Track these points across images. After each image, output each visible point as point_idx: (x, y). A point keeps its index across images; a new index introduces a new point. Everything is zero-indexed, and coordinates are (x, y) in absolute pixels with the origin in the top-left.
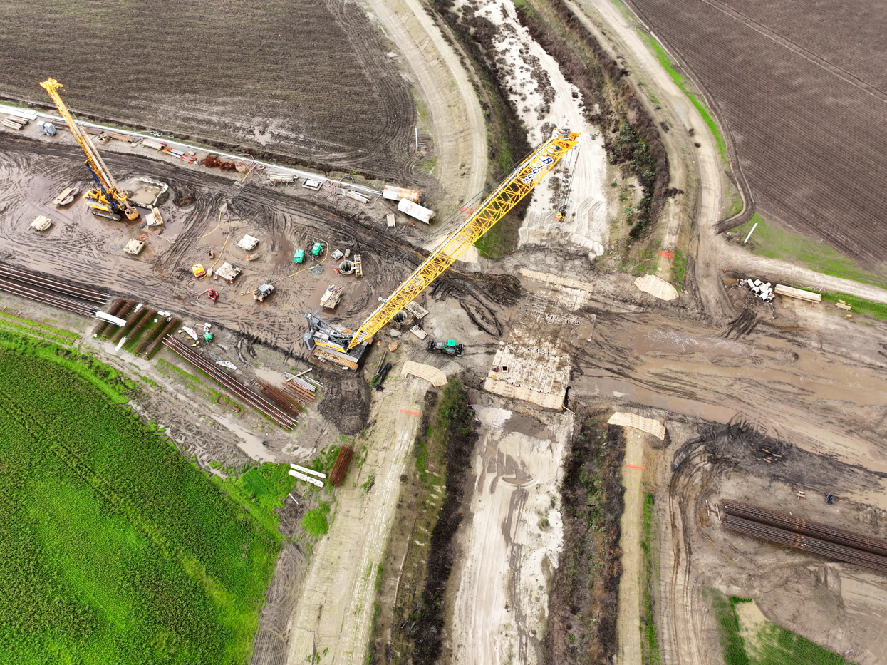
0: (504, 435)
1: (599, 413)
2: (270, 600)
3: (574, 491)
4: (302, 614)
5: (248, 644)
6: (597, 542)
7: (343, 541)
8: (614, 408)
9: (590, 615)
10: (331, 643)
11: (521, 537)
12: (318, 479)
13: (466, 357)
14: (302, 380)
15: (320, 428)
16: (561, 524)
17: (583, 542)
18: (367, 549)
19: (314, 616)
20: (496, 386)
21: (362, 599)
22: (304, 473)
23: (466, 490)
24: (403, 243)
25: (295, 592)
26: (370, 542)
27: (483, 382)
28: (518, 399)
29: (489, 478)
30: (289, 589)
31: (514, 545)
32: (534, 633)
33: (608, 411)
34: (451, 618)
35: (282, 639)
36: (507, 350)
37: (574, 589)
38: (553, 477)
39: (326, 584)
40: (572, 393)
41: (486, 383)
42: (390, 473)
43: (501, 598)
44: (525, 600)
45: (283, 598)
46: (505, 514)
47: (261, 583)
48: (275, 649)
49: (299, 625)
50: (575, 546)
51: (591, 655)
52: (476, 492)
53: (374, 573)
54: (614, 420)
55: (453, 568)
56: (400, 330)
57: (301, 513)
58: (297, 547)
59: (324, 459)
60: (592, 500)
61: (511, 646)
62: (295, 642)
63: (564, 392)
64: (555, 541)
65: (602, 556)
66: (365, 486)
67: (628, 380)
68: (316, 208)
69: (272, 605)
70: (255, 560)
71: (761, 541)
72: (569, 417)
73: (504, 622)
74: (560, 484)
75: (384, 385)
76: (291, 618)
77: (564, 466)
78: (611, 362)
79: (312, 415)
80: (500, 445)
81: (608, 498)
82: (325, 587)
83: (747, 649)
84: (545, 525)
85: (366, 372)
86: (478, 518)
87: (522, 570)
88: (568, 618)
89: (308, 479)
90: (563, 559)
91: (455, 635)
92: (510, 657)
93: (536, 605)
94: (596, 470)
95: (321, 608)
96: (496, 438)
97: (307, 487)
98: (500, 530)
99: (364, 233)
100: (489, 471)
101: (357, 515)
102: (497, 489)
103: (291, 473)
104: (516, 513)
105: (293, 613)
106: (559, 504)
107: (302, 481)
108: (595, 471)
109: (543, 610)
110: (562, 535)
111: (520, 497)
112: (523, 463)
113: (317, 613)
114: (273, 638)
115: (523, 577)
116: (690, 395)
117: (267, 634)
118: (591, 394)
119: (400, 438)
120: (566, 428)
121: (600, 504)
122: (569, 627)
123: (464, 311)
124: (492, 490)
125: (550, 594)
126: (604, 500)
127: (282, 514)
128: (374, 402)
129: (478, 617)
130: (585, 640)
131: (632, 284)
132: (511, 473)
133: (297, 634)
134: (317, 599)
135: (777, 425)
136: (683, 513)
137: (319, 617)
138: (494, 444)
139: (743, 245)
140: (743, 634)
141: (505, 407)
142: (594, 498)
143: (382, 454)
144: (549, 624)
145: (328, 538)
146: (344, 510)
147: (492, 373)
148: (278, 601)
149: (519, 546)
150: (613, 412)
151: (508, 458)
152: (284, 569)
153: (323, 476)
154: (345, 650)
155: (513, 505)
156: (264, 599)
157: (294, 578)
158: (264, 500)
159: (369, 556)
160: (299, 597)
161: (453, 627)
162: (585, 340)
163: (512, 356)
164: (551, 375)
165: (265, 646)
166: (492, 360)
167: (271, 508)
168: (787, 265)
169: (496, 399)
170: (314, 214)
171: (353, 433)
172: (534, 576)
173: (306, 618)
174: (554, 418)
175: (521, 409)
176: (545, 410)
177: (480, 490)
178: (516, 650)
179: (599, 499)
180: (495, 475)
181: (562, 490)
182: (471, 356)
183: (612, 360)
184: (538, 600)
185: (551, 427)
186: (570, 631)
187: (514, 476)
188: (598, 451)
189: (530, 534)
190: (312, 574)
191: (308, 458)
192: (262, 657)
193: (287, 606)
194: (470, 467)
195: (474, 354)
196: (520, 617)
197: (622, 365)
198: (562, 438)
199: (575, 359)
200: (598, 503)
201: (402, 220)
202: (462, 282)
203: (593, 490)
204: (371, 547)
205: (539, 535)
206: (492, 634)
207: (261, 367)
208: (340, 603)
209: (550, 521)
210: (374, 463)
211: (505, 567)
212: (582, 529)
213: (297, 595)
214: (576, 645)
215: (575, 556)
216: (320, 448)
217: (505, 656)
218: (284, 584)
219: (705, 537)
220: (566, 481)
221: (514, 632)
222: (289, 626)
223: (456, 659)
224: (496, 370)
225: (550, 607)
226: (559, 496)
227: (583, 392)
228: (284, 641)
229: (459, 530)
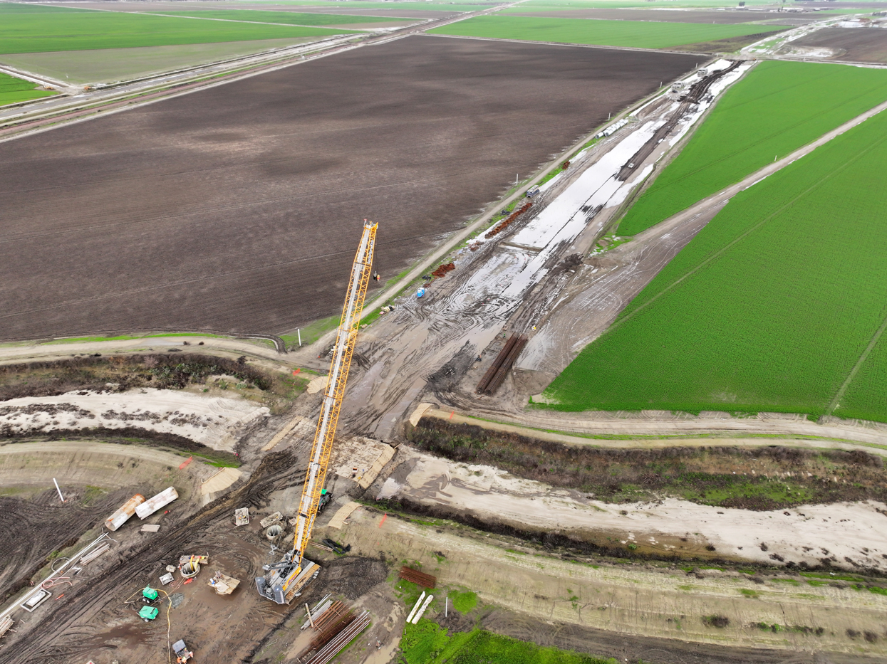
0: (407, 484)
1: (405, 431)
2: (529, 639)
3: (457, 455)
4: (541, 613)
5: (565, 655)
6: (494, 446)
7: (484, 578)
8: (405, 420)
9: (539, 456)
10: (564, 586)
11: (487, 486)
12: (425, 600)
13: (334, 493)
14: (315, 614)
15: (375, 598)
16: (479, 466)
17: (493, 454)
18: (495, 558)
19: (543, 604)
20: (367, 480)
21: (532, 563)
22: (417, 611)
23: (448, 511)
24: (185, 523)
25: (523, 619)
26: (489, 555)
27: (360, 486)
28: (380, 472)
29: (439, 495)
30: (520, 624)
31: (490, 490)
32: (548, 489)
33: (407, 425)
34: (540, 528)
35: (560, 629)
36: (338, 468)
37: (522, 464)
38: (446, 464)
39: (518, 593)
40: (386, 440)
41: (362, 485)
42: (433, 539)
43: (526, 501)
44: (527, 491)
45: (528, 628)
46: (468, 492)
47: (515, 645)
48: (568, 634)
49: (549, 615)
50: (496, 459)
51: (562, 459)
52: (450, 505)
53: (513, 555)
54: (415, 422)
55: (505, 524)
56: (288, 534)
57: (455, 614)
58: (484, 617)
59: (407, 595)
60: (466, 444)
61: (556, 501)
62: (562, 618)
63: (384, 444)
64: (489, 471)
65: (505, 444)
66: (440, 560)
67: (384, 414)
68: (77, 600)
69: (533, 637)
70: (494, 651)
71: (499, 386)
72: (403, 447)
73: (542, 502)
74: (451, 461)
75: (346, 545)
76: (544, 622)
77: (438, 457)
78: (368, 419)
79: (359, 605)
80: (415, 486)
81: (468, 434)
82: (521, 594)
83: (555, 404)
84: (478, 473)
85: (326, 559)
86: (470, 506)
87: (508, 489)
88: (540, 470)
89: (424, 608)
90: (501, 468)
91: (551, 527)
92: (563, 502)
93: (531, 486)
94: (446, 439)
95: (536, 597)
96: (408, 488)
97: (431, 610)
98: (480, 496)
99: (150, 554)
100: (435, 496)
101: (465, 566)
102: (449, 493)
103: (415, 622)
104: (468, 486)
105: (540, 621)
106: (464, 464)
107: (425, 612)
108: (448, 440)
109: (534, 483)
110: (486, 466)
111: (456, 482)
112: (432, 477)
113: (541, 600)
114: (560, 636)
115: (513, 489)
116: (403, 392)
117: (557, 640)
118: (390, 432)
119: (404, 531)
120: (409, 452)
121: (471, 440)
122: (545, 470)
123: (287, 489)
124: (450, 496)
125: (524, 478)
126: (469, 437)
127: (453, 630)
128: (360, 554)
129: (540, 514)
130: (554, 462)
131: (310, 395)
132: (438, 485)
133: (556, 617)
134: (529, 602)
135: (431, 366)
136: (480, 408)
137: (544, 598)
138: (413, 490)
139: (302, 346)
140: (548, 403)
141: (385, 480)
142: (466, 443)
143: (415, 545)
144: (542, 481)
145: (480, 592)
146: (457, 580)
147: (355, 479)
148: (530, 632)
149: (492, 488)
150: (409, 421)
151: (425, 484)
152: (504, 628)
153: (423, 595)
154: (569, 575)
155: (463, 487)
156: (528, 643)
157: (510, 620)
158: (439, 645)
159: (500, 557)
160: (528, 616)
161: (546, 527)
162: (345, 427)
163: (344, 466)
164: (368, 448)
165: (566, 642)
166: (343, 477)
167: (446, 639)
168: (326, 335)
169: (377, 483)
170: (85, 603)
171: (387, 571)
172: (513, 484)
173: (544, 610)
174: (401, 455)
175: (389, 471)
176: (393, 459)
177: (449, 502)
178: (559, 499)
179: (467, 440)
180: (438, 493)
181: (456, 461)
182: (335, 489)
183: (366, 418)
184: (527, 484)
185: (407, 459)
186: (548, 470)
187: (441, 484)
188: (434, 435)
189: (484, 481)
190: (509, 605)
191: (403, 609)
192: (574, 644)
193: (535, 625)
194: (429, 506)
195: (333, 488)
196: (538, 494)
197: (372, 414)
198: (417, 455)
199: (359, 434)
200: (469, 441)
201: (156, 519)
202: (256, 487)
203: (460, 442)
204: (493, 555)
205: (485, 477)
206: (549, 509)
207: (285, 653)
208: (534, 579)
209: (476, 470)
210: (421, 553)
211: (505, 497)
212: (485, 454)
213: (525, 617)
214: (555, 468)
215: (502, 461)
216: (393, 597)
217: (562, 504)
218: (516, 628)
219: (495, 404)
220: (450, 458)
221: (548, 499)
222: (550, 623)
223: (566, 528)
224: (354, 476)
225: (532, 479)
226: (460, 463)
227: (388, 435)
228: (562, 626)
229: (478, 518)
